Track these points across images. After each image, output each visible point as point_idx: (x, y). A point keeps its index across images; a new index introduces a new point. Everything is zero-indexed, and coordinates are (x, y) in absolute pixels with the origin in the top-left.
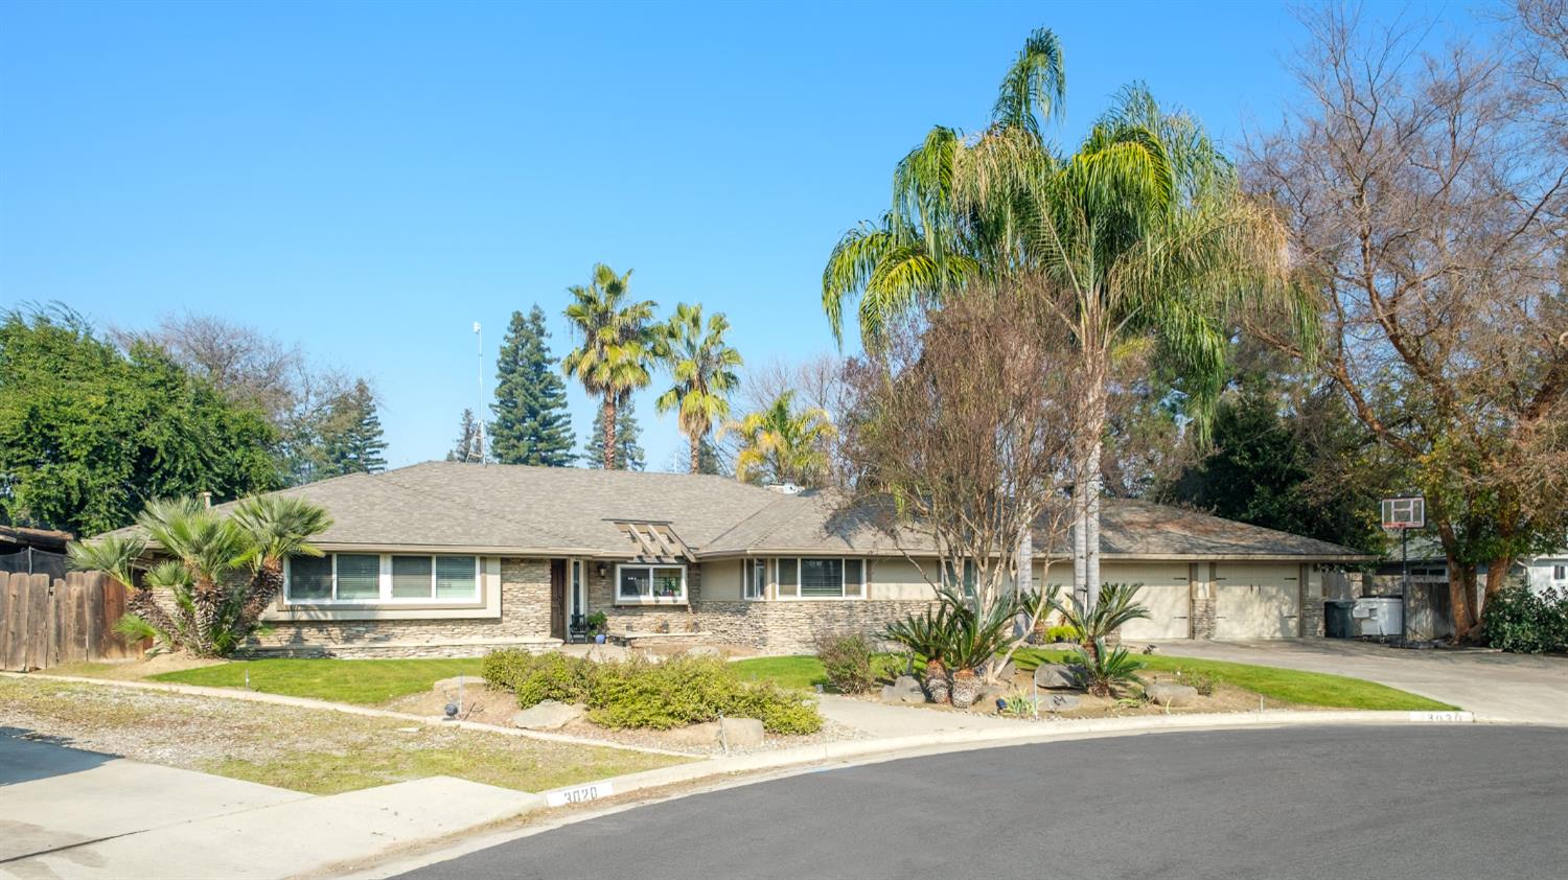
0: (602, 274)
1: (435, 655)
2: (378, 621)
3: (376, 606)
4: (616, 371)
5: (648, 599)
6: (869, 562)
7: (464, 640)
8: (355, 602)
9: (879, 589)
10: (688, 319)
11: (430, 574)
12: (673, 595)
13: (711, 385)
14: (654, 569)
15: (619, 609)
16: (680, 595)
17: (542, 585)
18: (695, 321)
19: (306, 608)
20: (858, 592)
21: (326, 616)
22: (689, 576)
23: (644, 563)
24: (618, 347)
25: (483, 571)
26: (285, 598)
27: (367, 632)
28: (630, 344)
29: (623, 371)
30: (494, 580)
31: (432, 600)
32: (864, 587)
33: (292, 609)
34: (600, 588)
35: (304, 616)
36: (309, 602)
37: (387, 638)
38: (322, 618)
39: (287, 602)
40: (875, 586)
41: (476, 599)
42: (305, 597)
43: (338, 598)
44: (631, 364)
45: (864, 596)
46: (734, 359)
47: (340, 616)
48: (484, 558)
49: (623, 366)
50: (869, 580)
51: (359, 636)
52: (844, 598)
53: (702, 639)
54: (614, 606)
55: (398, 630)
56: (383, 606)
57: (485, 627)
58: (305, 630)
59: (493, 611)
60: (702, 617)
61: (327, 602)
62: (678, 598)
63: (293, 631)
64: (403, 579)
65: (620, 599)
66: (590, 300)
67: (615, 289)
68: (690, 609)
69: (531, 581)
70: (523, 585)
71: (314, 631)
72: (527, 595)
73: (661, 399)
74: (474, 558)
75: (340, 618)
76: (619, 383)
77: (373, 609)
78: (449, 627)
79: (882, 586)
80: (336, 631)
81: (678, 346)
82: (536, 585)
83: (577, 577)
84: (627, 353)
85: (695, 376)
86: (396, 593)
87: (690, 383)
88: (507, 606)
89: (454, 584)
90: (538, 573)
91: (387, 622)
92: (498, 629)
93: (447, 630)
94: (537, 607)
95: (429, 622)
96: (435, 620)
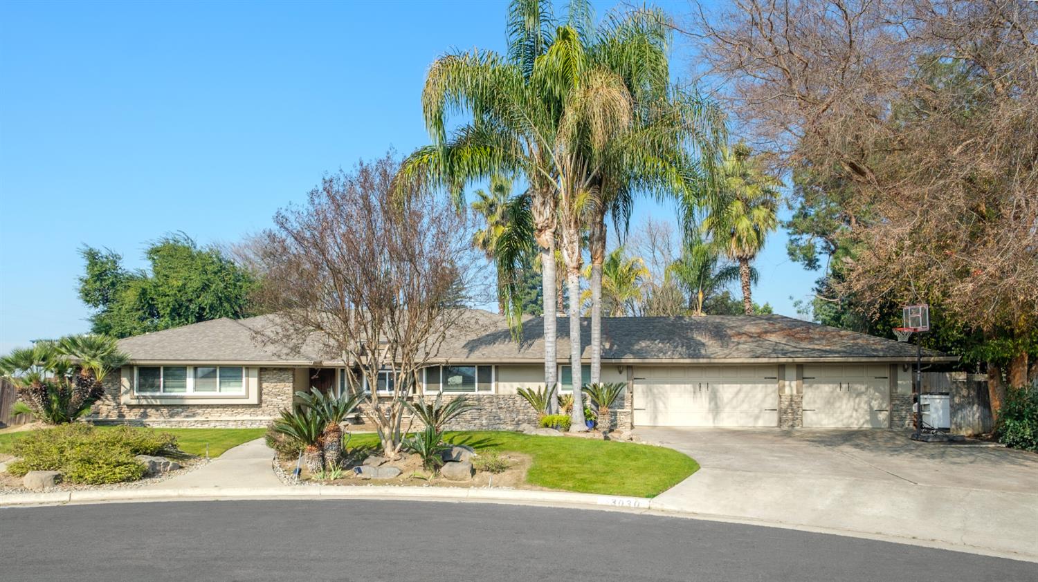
2: (189, 405)
3: (185, 396)
6: (497, 367)
7: (239, 418)
8: (172, 394)
9: (504, 387)
11: (216, 377)
14: (389, 373)
17: (287, 384)
19: (145, 398)
20: (489, 389)
21: (156, 402)
24: (502, 226)
25: (247, 376)
26: (135, 391)
27: (183, 412)
30: (254, 381)
31: (217, 393)
32: (493, 385)
33: (138, 398)
35: (144, 402)
36: (148, 394)
37: (194, 415)
38: (154, 403)
39: (136, 394)
40: (501, 384)
41: (243, 393)
42: (145, 391)
43: (164, 392)
45: (493, 392)
47: (164, 402)
48: (248, 368)
50: (497, 380)
51: (177, 414)
52: (476, 393)
55: (200, 411)
56: (188, 396)
57: (252, 410)
58: (148, 410)
59: (254, 400)
61: (158, 394)
63: (142, 410)
64: (200, 381)
69: (281, 381)
70: (275, 384)
71: (153, 411)
72: (278, 390)
74: (242, 368)
77: (182, 398)
78: (229, 409)
79: (507, 384)
80: (165, 411)
82: (283, 384)
83: (343, 377)
86: (195, 389)
88: (264, 397)
89: (232, 384)
90: (284, 376)
91: (194, 406)
92: (259, 411)
93: (229, 411)
94: (284, 398)
95: (218, 406)
96: (221, 405)
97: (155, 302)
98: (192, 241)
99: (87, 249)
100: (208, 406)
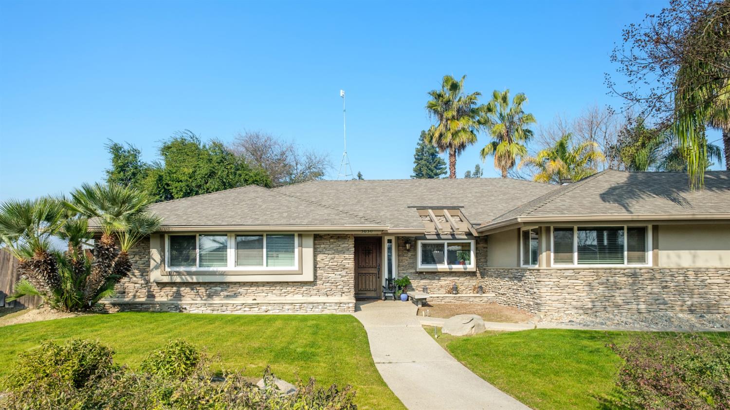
0: (447, 80)
1: (255, 311)
2: (229, 283)
3: (225, 272)
4: (455, 134)
5: (444, 267)
6: (656, 229)
7: (290, 298)
8: (211, 269)
9: (668, 257)
10: (500, 100)
11: (262, 248)
12: (464, 263)
13: (515, 136)
14: (448, 243)
15: (421, 274)
16: (470, 264)
17: (347, 256)
18: (504, 99)
19: (179, 274)
20: (642, 260)
21: (192, 279)
22: (477, 249)
23: (440, 239)
24: (456, 121)
25: (301, 245)
26: (166, 266)
27: (222, 291)
28: (464, 118)
29: (459, 134)
30: (308, 252)
31: (264, 268)
32: (650, 255)
33: (170, 274)
34: (406, 259)
35: (178, 279)
36: (182, 269)
37: (235, 295)
38: (190, 280)
39: (168, 269)
40: (663, 254)
41: (295, 267)
42: (179, 265)
43: (200, 266)
44: (464, 129)
45: (650, 264)
46: (530, 119)
47: (202, 279)
48: (302, 235)
49: (459, 131)
50: (656, 247)
51: (217, 294)
52: (626, 265)
53: (486, 299)
54: (417, 272)
55: (242, 290)
56: (229, 271)
57: (304, 288)
58: (182, 289)
59: (308, 276)
60: (488, 282)
61: (193, 269)
62: (468, 266)
63: (175, 289)
64: (244, 252)
65: (421, 267)
66: (440, 96)
67: (454, 87)
68: (478, 275)
69: (339, 252)
70: (332, 256)
71: (188, 290)
72: (336, 264)
73: (484, 150)
74: (293, 235)
75: (201, 281)
76: (457, 142)
77: (223, 274)
78: (278, 288)
79: (672, 253)
80: (202, 290)
81: (494, 117)
82: (342, 256)
83: (390, 249)
84: (462, 123)
85: (504, 131)
86: (237, 263)
87: (501, 138)
88: (319, 272)
89: (281, 255)
90: (343, 246)
91: (235, 283)
92: (313, 290)
93: (277, 290)
94: (344, 273)
95: (264, 284)
96: (268, 283)
97: (170, 188)
98: (196, 138)
99: (111, 144)
100: (252, 284)
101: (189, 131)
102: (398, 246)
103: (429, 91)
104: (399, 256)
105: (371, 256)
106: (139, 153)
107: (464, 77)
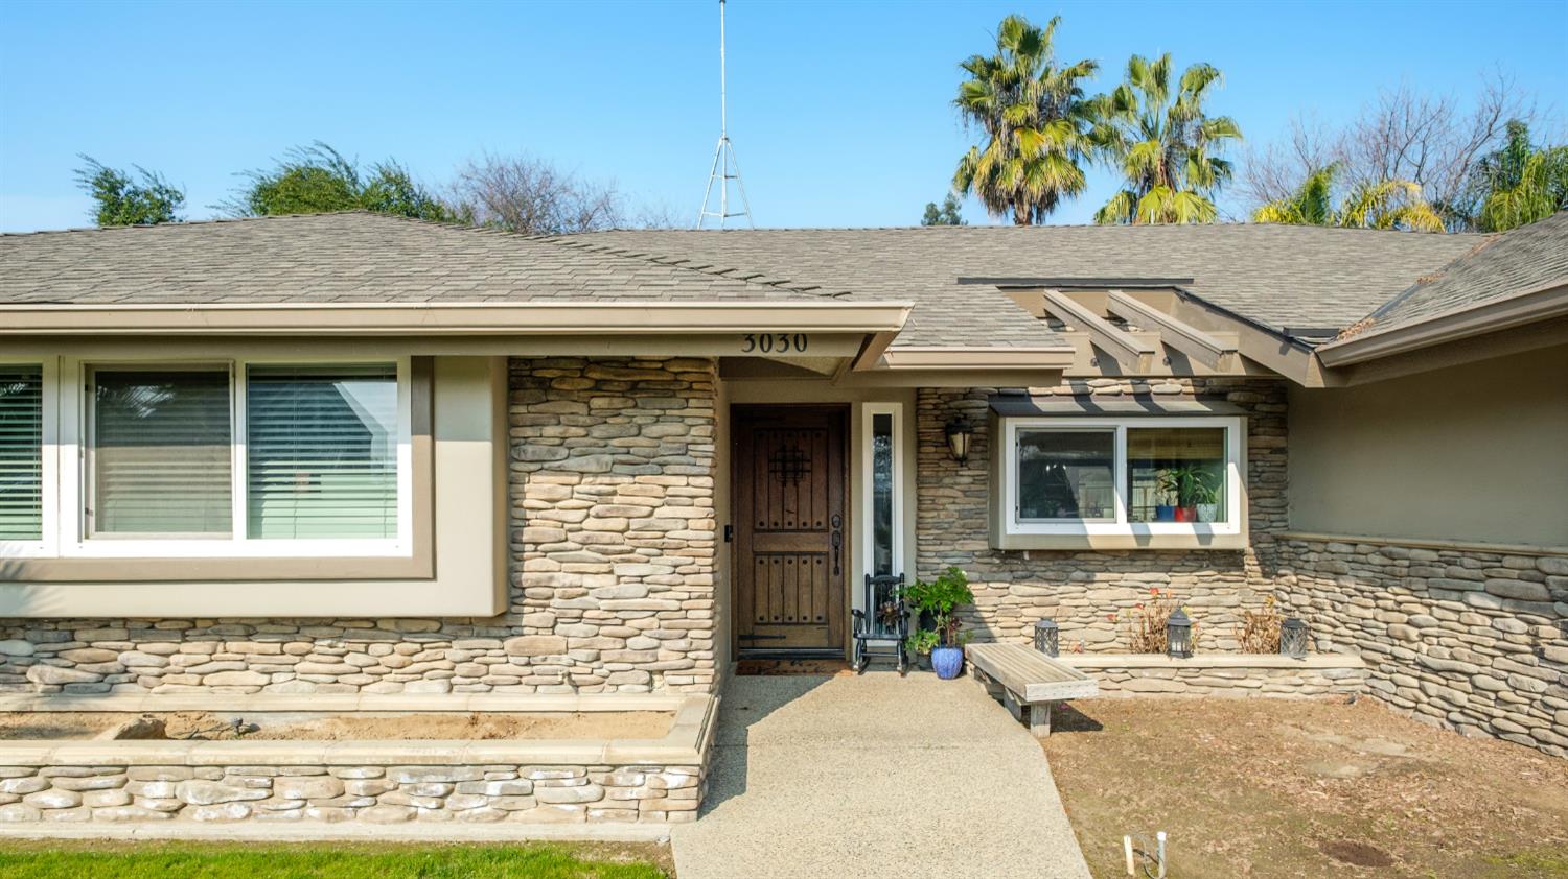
0: (1008, 30)
3: (23, 565)
4: (1033, 166)
5: (1111, 529)
10: (1148, 79)
11: (225, 439)
12: (1195, 518)
13: (1184, 176)
14: (1130, 431)
15: (1012, 561)
16: (1220, 517)
17: (678, 483)
18: (1160, 77)
22: (1252, 456)
23: (1097, 413)
24: (1036, 132)
25: (427, 425)
27: (34, 660)
28: (1054, 125)
29: (1043, 167)
30: (468, 460)
31: (236, 546)
34: (954, 494)
37: (106, 684)
41: (400, 545)
44: (1054, 153)
46: (1225, 130)
48: (432, 367)
49: (1043, 158)
53: (1319, 679)
54: (995, 552)
55: (141, 656)
56: (45, 563)
57: (457, 651)
59: (468, 591)
62: (1217, 529)
64: (131, 460)
65: (1016, 529)
66: (993, 66)
67: (1031, 44)
69: (635, 465)
70: (602, 483)
72: (620, 523)
73: (1103, 211)
76: (1036, 188)
78: (322, 645)
81: (1127, 127)
82: (652, 483)
83: (883, 458)
84: (1049, 138)
85: (1157, 164)
86: (99, 516)
87: (1149, 180)
88: (533, 567)
89: (331, 480)
90: (657, 430)
91: (104, 623)
92: (503, 657)
93: (319, 657)
94: (660, 570)
95: (249, 628)
96: (271, 621)
98: (347, 168)
99: (93, 173)
100: (188, 628)
101: (322, 145)
102: (918, 442)
103: (965, 57)
104: (920, 482)
105: (804, 485)
106: (178, 200)
107: (1054, 23)
